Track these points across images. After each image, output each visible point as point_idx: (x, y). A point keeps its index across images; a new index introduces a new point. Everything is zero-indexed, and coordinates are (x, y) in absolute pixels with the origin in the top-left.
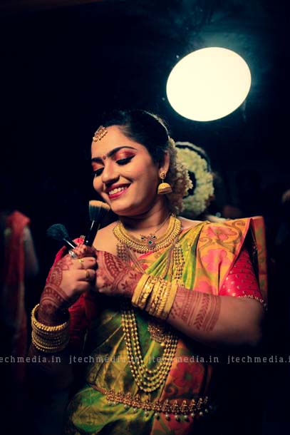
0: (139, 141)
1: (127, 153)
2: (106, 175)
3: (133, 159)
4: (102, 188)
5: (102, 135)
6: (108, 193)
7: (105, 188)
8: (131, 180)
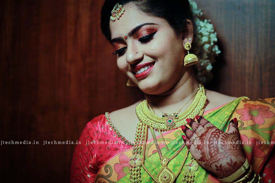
0: (159, 15)
1: (149, 30)
2: (130, 56)
3: (156, 36)
4: (127, 68)
5: (120, 14)
6: (134, 73)
7: (130, 68)
8: (155, 58)
